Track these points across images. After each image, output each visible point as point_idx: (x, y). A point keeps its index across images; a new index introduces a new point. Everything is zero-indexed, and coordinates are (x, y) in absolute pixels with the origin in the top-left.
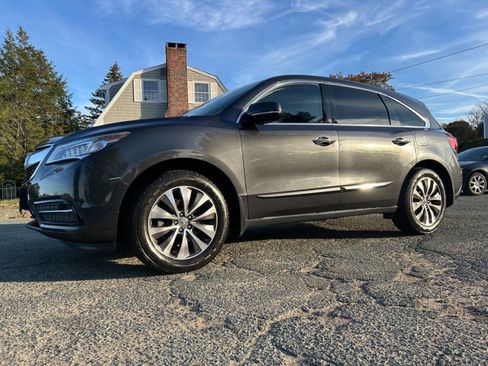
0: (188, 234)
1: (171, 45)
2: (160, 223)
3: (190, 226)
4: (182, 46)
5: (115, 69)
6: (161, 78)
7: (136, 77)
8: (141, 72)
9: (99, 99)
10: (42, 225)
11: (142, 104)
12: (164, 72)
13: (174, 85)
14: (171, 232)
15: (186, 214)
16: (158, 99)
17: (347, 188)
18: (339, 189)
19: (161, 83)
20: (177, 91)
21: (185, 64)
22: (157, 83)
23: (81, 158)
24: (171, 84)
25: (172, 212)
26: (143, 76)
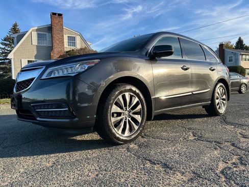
0: (129, 121)
1: (54, 14)
2: (115, 115)
3: (130, 116)
4: (60, 15)
5: (15, 26)
6: (48, 32)
7: (33, 30)
8: (36, 28)
9: (6, 42)
10: (38, 119)
11: (37, 46)
12: (50, 29)
13: (56, 36)
14: (121, 120)
15: (128, 110)
16: (46, 43)
17: (194, 93)
18: (191, 93)
19: (48, 35)
20: (58, 40)
21: (62, 25)
22: (45, 35)
23: (73, 75)
24: (54, 36)
25: (121, 108)
26: (37, 30)
